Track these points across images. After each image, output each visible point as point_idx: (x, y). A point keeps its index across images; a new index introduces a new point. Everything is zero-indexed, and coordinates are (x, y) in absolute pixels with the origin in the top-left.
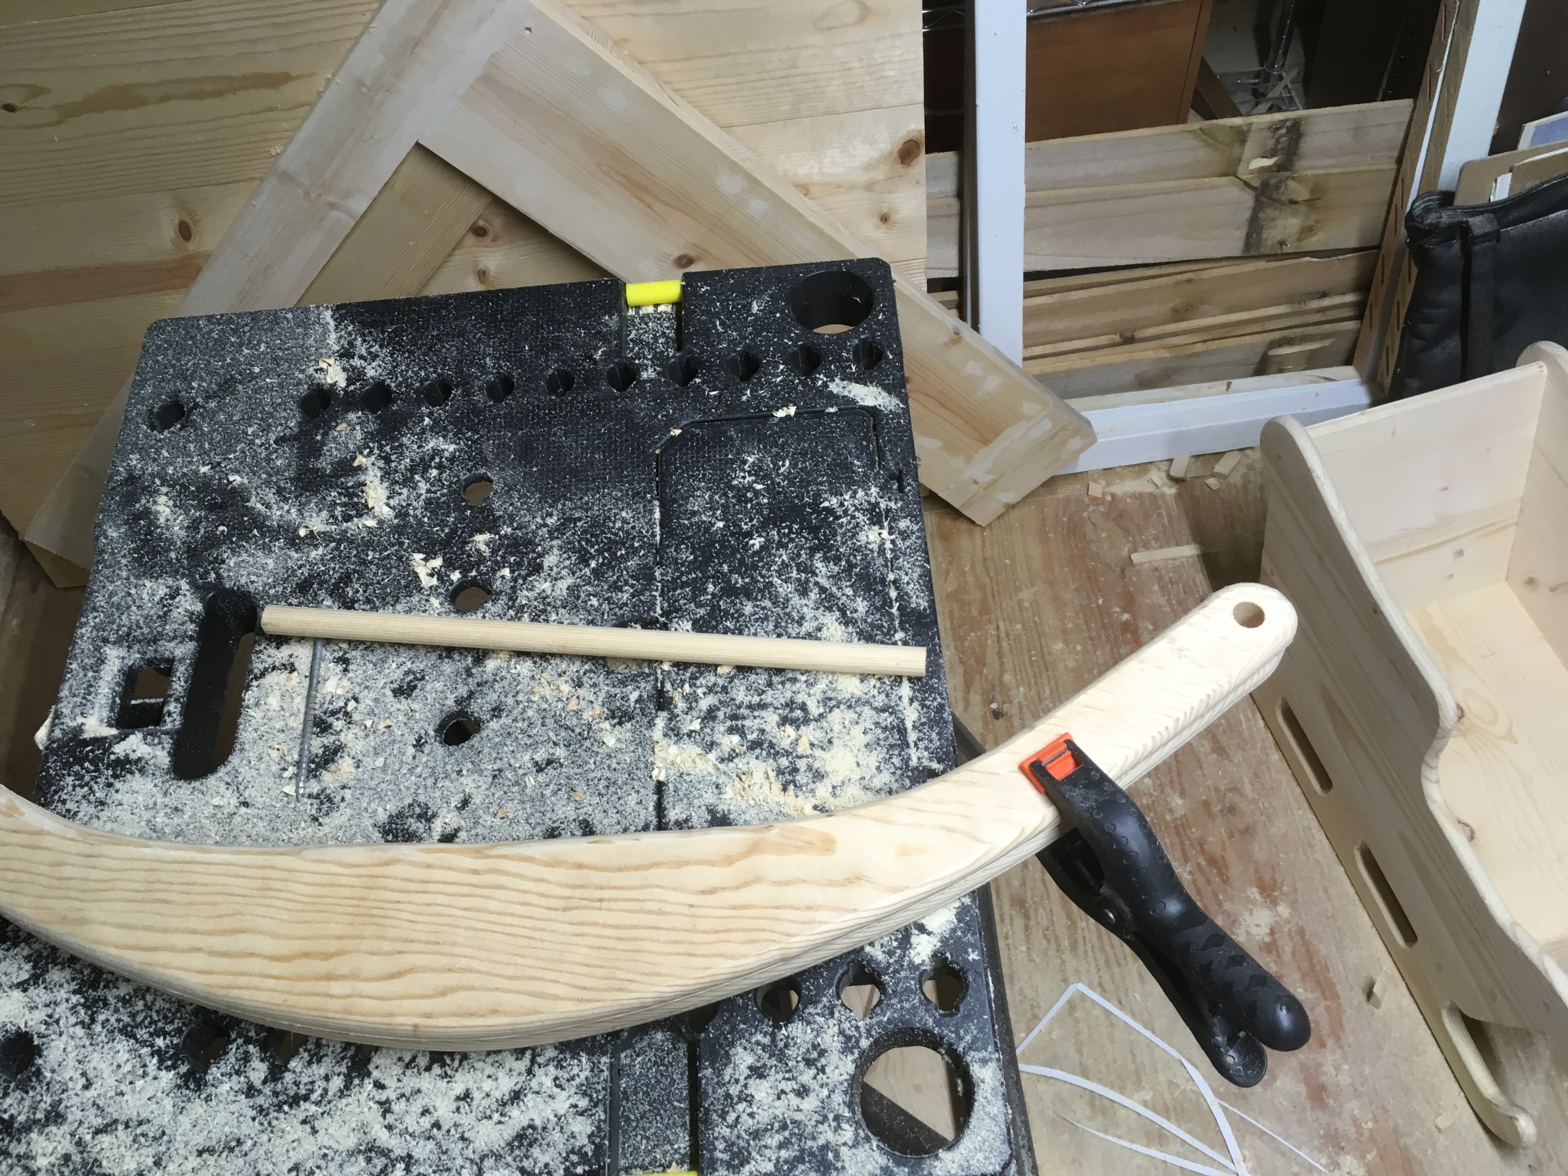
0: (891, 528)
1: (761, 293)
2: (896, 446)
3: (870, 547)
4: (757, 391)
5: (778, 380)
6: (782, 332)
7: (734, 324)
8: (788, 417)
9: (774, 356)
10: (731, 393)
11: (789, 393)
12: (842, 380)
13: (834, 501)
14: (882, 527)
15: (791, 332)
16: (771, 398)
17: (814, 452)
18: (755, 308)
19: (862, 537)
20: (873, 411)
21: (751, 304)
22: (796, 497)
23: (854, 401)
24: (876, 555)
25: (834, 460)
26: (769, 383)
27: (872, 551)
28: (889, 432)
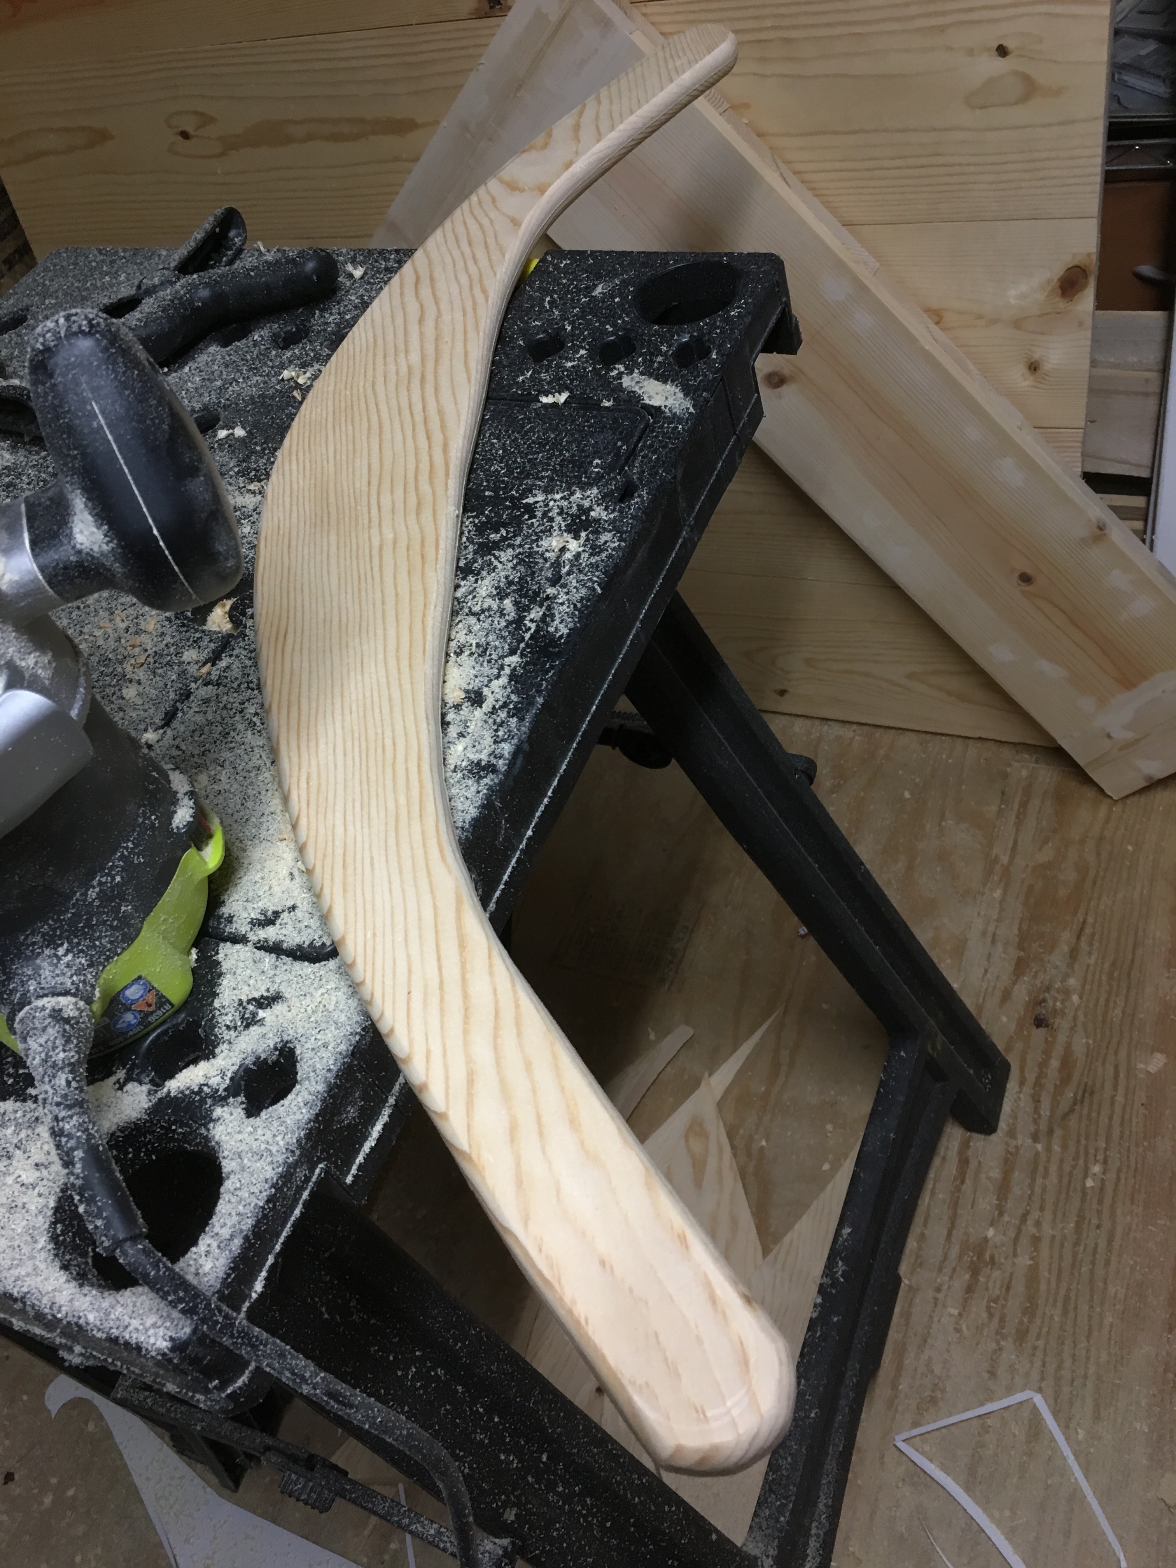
0: (587, 540)
1: (616, 276)
2: (654, 452)
3: (547, 555)
4: (539, 373)
5: (569, 364)
6: (611, 317)
7: (564, 304)
8: (555, 405)
9: (584, 340)
10: (511, 372)
11: (572, 381)
12: (642, 374)
13: (540, 497)
14: (577, 537)
15: (620, 317)
16: (549, 383)
17: (556, 444)
18: (599, 290)
19: (545, 543)
20: (657, 411)
21: (595, 286)
22: (503, 489)
23: (639, 398)
24: (548, 565)
25: (573, 455)
26: (559, 366)
27: (546, 560)
28: (657, 437)
